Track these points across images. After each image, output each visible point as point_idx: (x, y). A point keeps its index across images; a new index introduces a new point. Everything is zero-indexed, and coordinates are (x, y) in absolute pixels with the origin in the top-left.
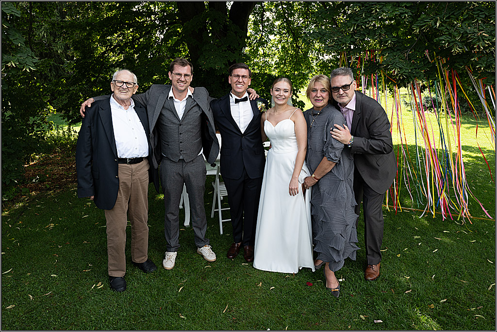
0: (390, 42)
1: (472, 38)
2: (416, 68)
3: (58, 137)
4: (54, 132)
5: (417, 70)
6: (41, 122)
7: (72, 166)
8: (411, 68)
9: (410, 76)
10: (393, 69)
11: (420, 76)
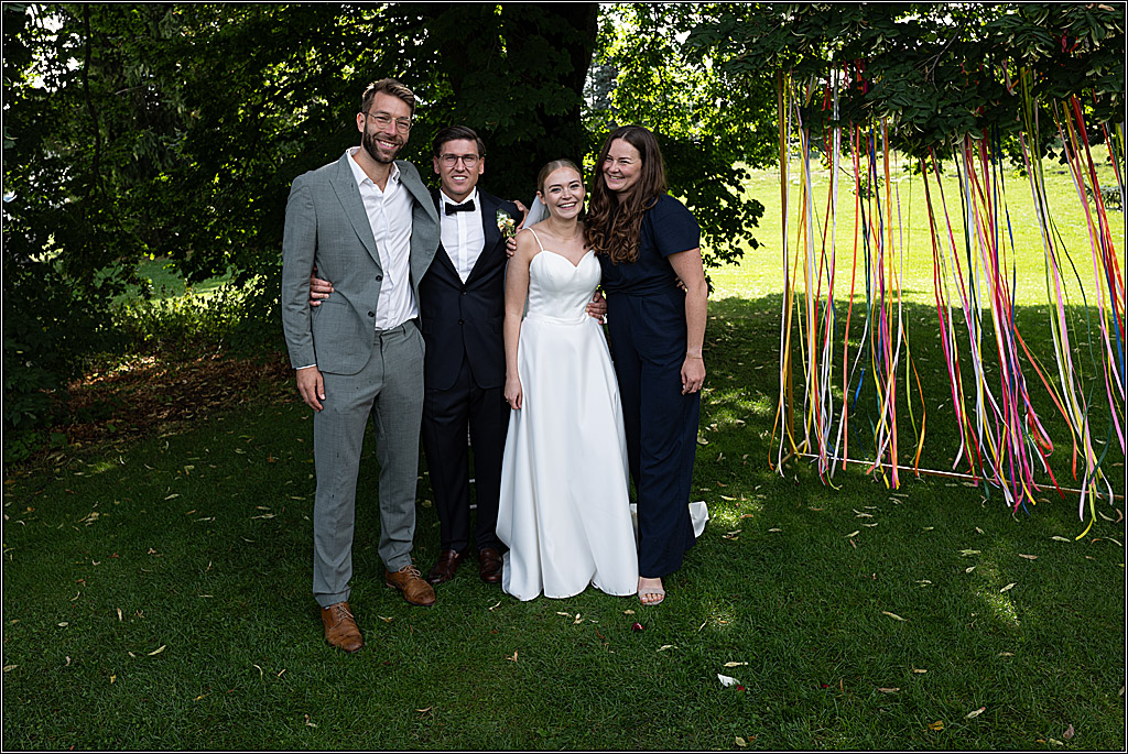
0: (879, 41)
1: (1073, 19)
2: (958, 104)
3: (162, 314)
4: (157, 303)
5: (959, 110)
6: (122, 282)
7: (181, 382)
8: (942, 103)
9: (938, 127)
10: (885, 110)
11: (963, 123)
